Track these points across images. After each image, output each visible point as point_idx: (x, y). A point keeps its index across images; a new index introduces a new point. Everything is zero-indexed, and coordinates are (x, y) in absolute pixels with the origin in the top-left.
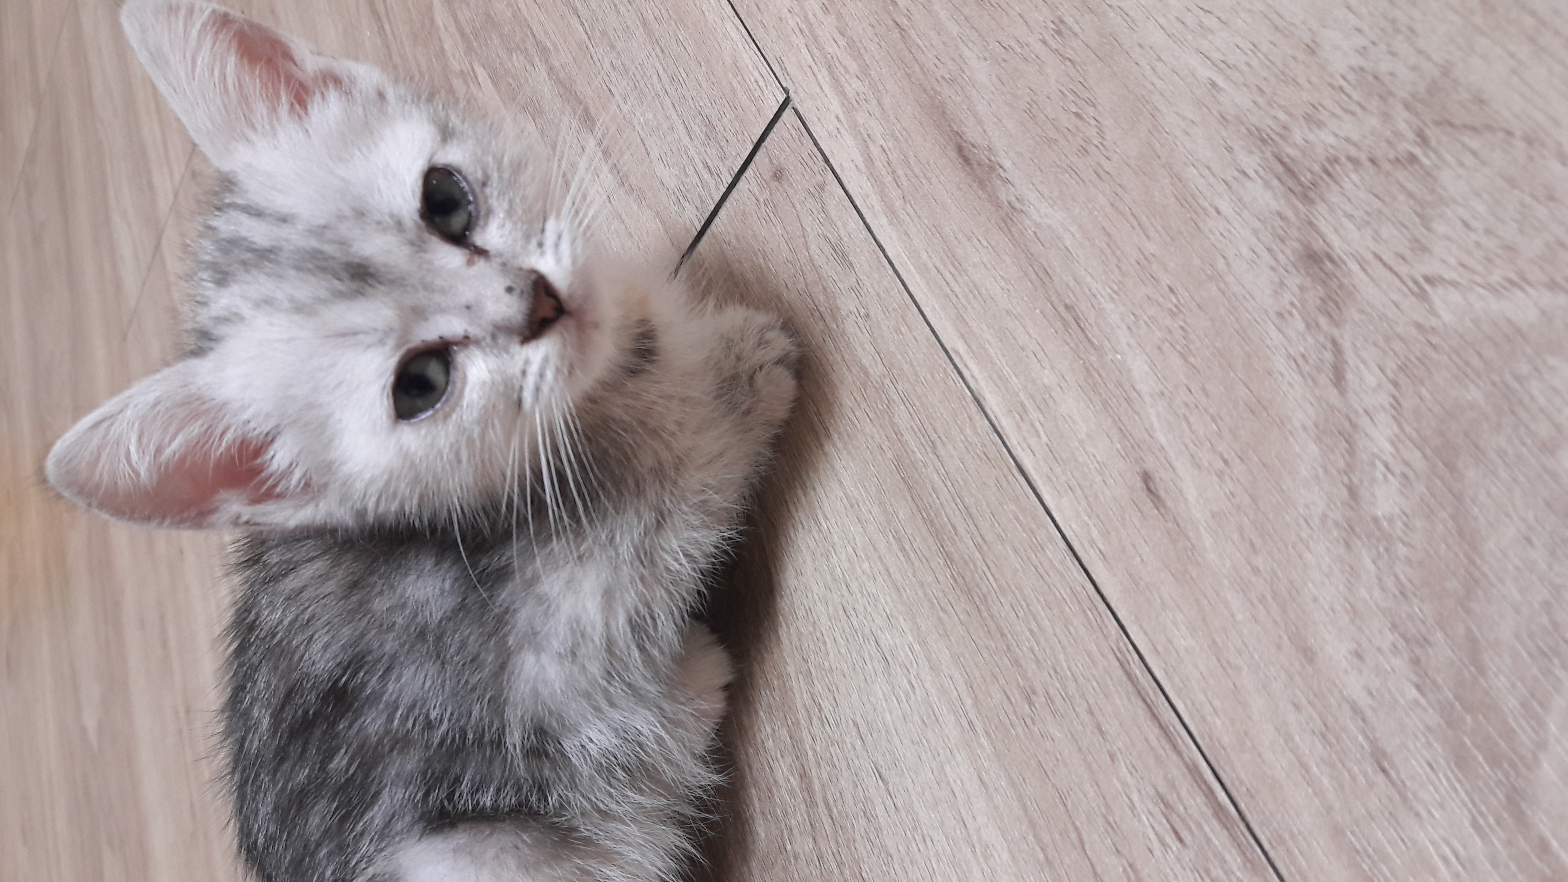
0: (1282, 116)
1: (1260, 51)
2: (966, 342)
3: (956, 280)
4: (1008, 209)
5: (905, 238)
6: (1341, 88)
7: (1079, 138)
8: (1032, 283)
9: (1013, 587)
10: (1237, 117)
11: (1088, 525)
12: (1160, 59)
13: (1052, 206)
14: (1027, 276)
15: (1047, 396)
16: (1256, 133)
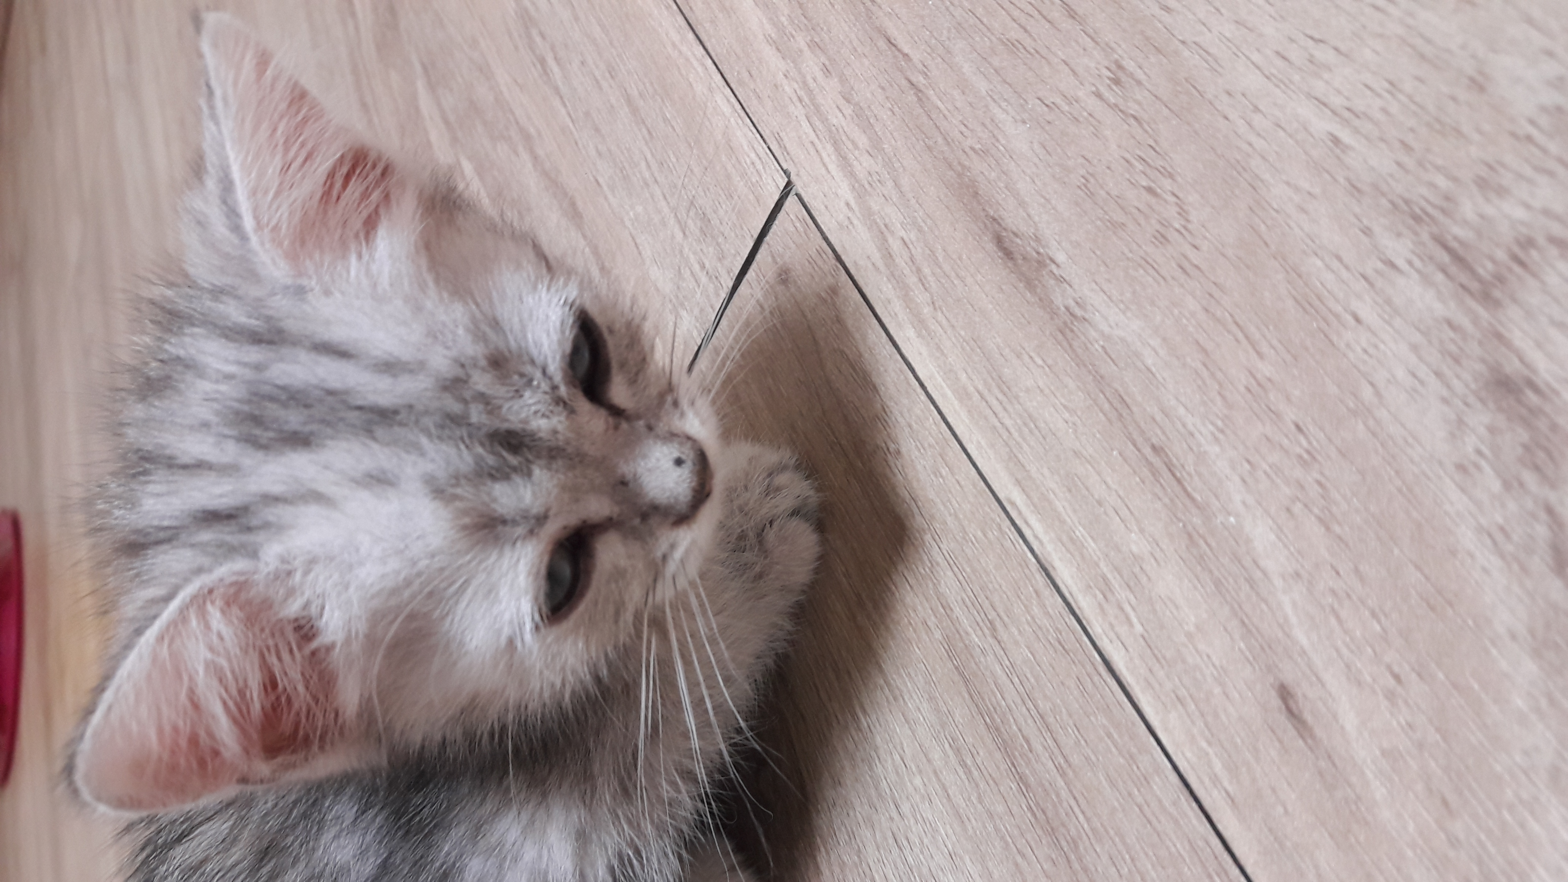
0: (1442, 182)
1: (1400, 91)
2: (1023, 490)
3: (1005, 409)
4: (1067, 318)
5: (938, 354)
6: (1529, 139)
7: (1153, 222)
8: (1105, 415)
9: (1112, 833)
10: (1375, 187)
11: (1207, 754)
12: (1257, 109)
13: (1124, 313)
14: (1097, 405)
15: (1137, 570)
16: (1406, 208)
